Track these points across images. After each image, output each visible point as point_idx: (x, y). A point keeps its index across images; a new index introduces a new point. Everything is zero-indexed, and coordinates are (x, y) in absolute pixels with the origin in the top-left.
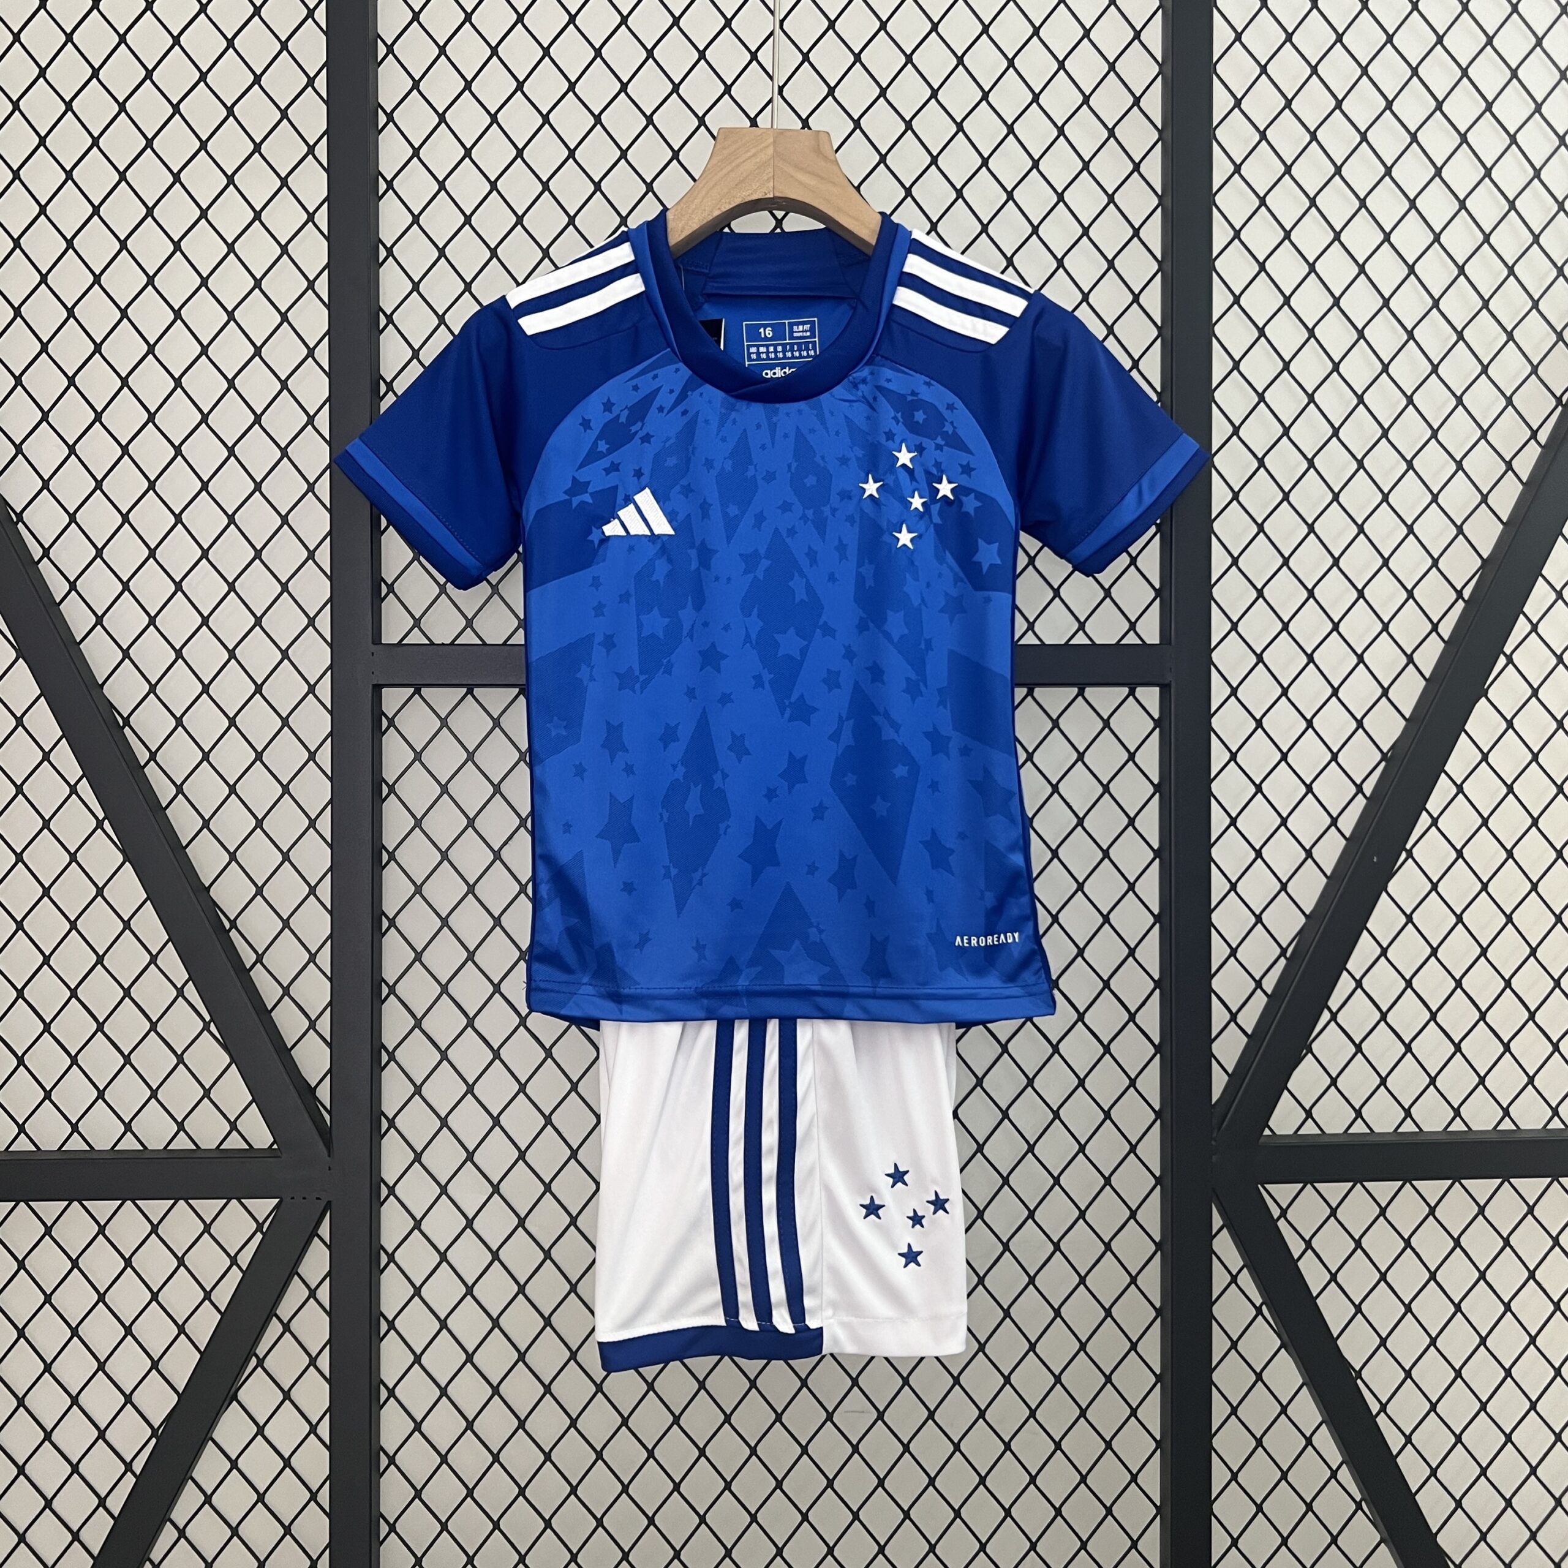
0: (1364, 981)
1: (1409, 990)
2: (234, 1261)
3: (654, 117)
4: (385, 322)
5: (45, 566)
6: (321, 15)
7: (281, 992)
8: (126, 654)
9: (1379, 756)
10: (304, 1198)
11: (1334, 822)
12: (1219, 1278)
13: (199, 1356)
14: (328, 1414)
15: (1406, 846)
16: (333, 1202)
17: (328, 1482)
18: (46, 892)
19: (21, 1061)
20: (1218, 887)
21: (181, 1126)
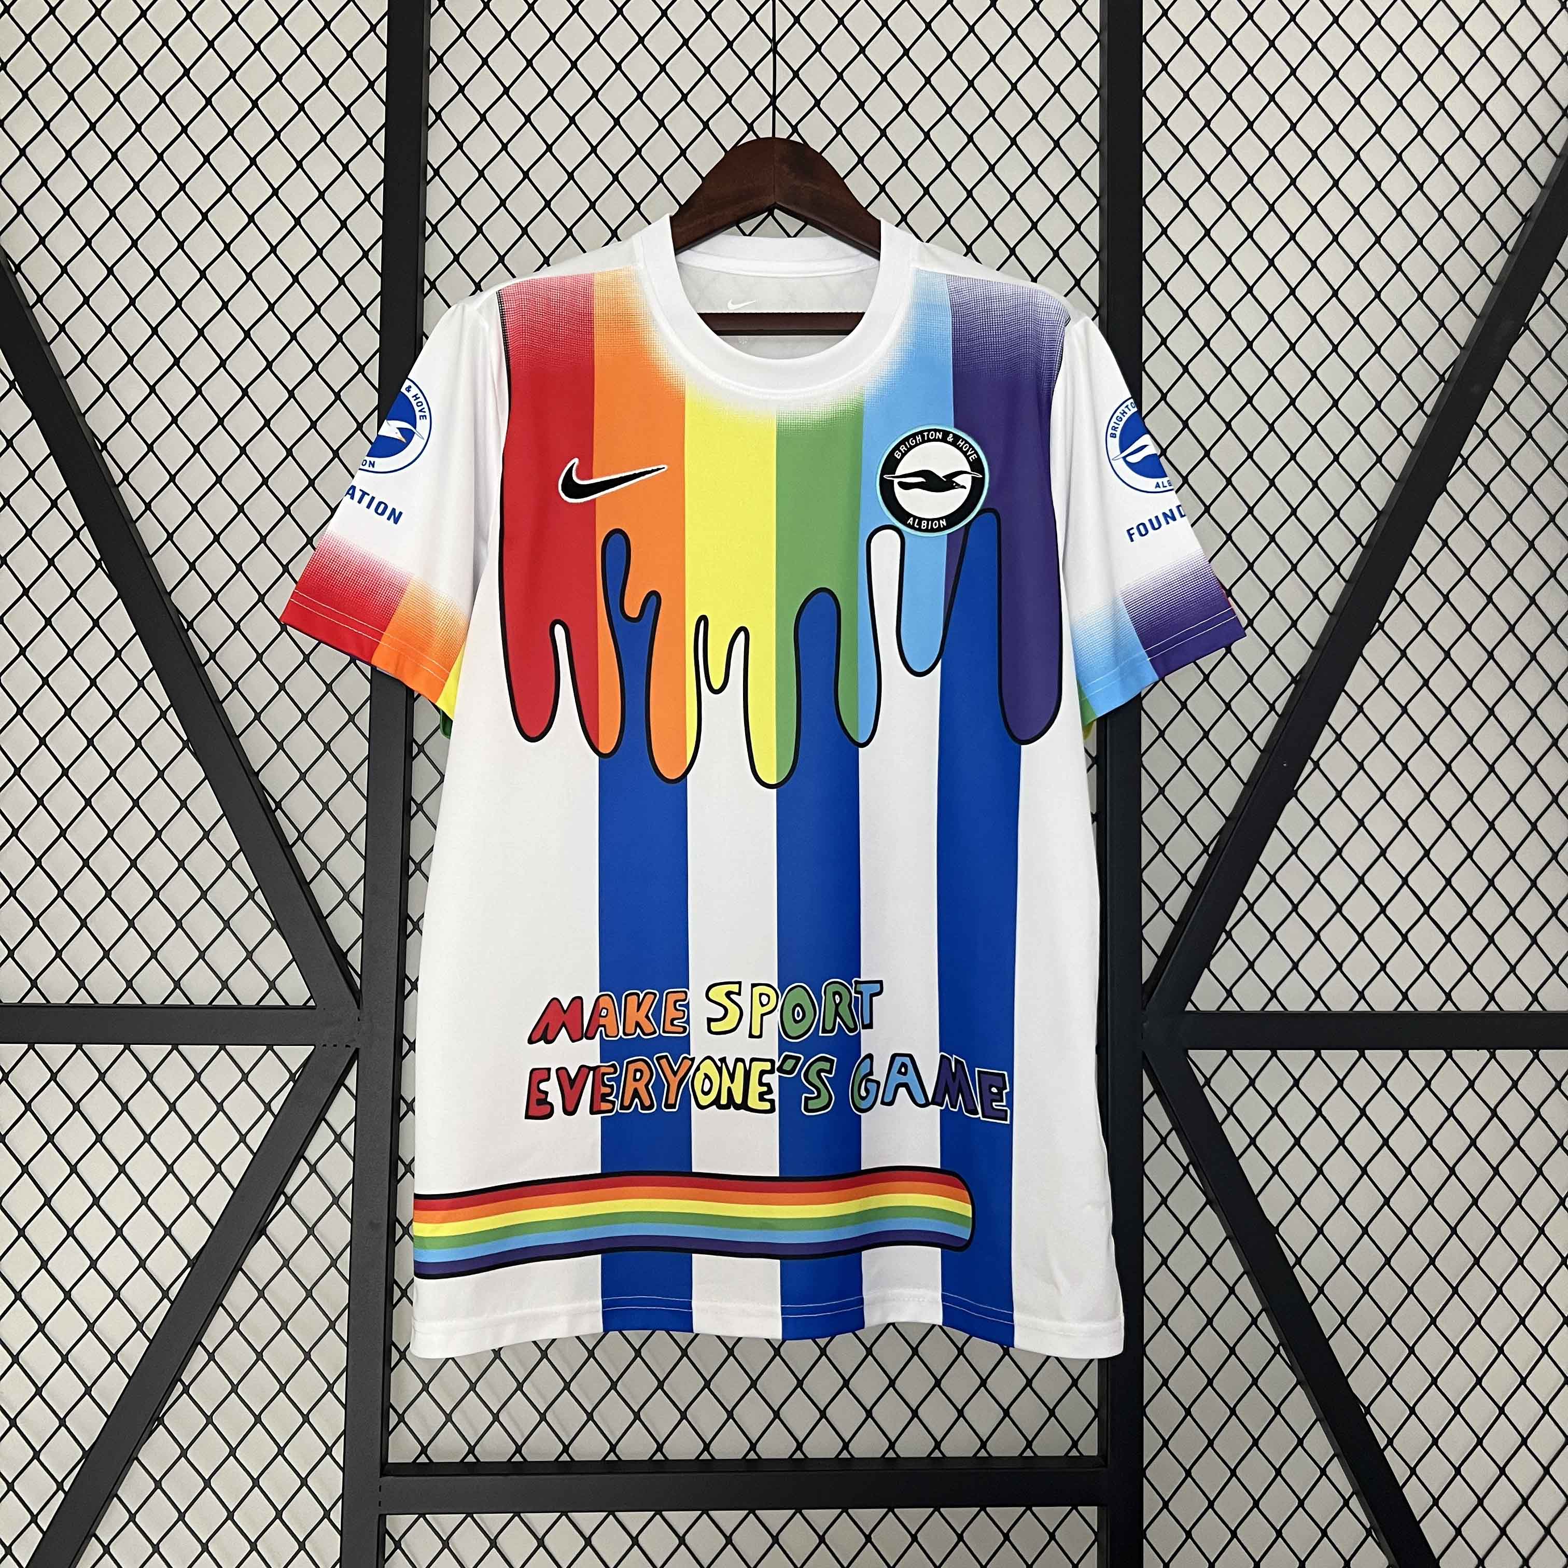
0: (1277, 876)
1: (1317, 885)
3: (666, 121)
4: (429, 287)
5: (124, 489)
6: (382, 30)
7: (319, 866)
8: (192, 566)
9: (1290, 678)
10: (335, 1046)
11: (1250, 736)
12: (1150, 1140)
13: (232, 1192)
14: (349, 1249)
15: (1312, 756)
16: (361, 1052)
17: (347, 1310)
18: (113, 773)
19: (84, 923)
20: (1148, 791)
21: (225, 985)
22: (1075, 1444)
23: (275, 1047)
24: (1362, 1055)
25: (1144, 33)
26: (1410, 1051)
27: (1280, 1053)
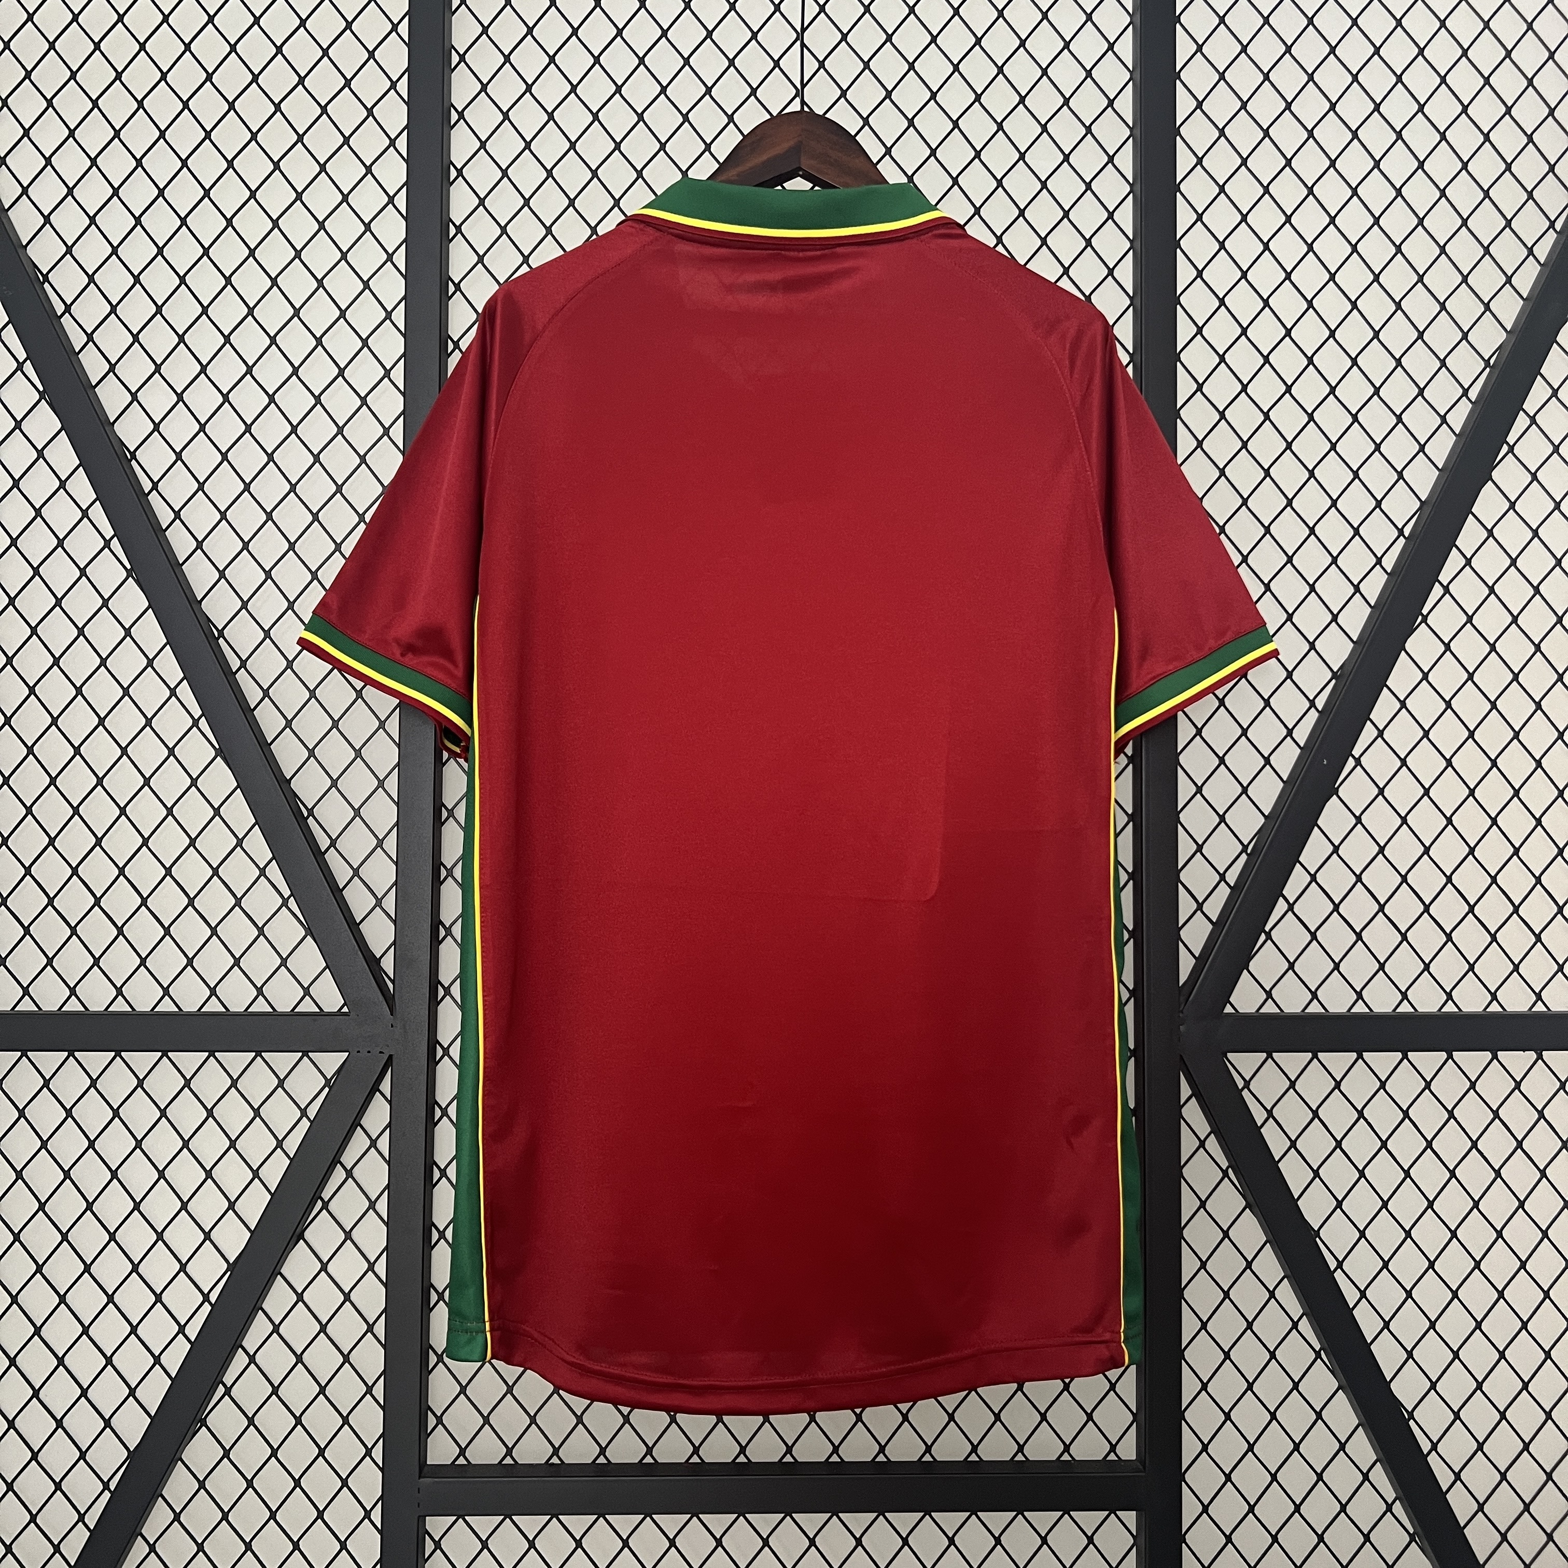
0: (1318, 875)
1: (1359, 884)
2: (304, 1112)
3: (689, 116)
4: (454, 289)
5: (154, 498)
6: (404, 29)
7: (351, 872)
8: (222, 574)
9: (1330, 675)
10: (369, 1052)
11: (1290, 733)
12: (1188, 1143)
13: (270, 1197)
14: (385, 1253)
15: (1353, 753)
16: (394, 1059)
17: (384, 1315)
18: (147, 782)
19: (120, 931)
20: (1185, 789)
21: (260, 991)
22: (1113, 1448)
23: (310, 1054)
24: (1405, 1057)
25: (1177, 14)
26: (1454, 1053)
27: (1320, 1055)
